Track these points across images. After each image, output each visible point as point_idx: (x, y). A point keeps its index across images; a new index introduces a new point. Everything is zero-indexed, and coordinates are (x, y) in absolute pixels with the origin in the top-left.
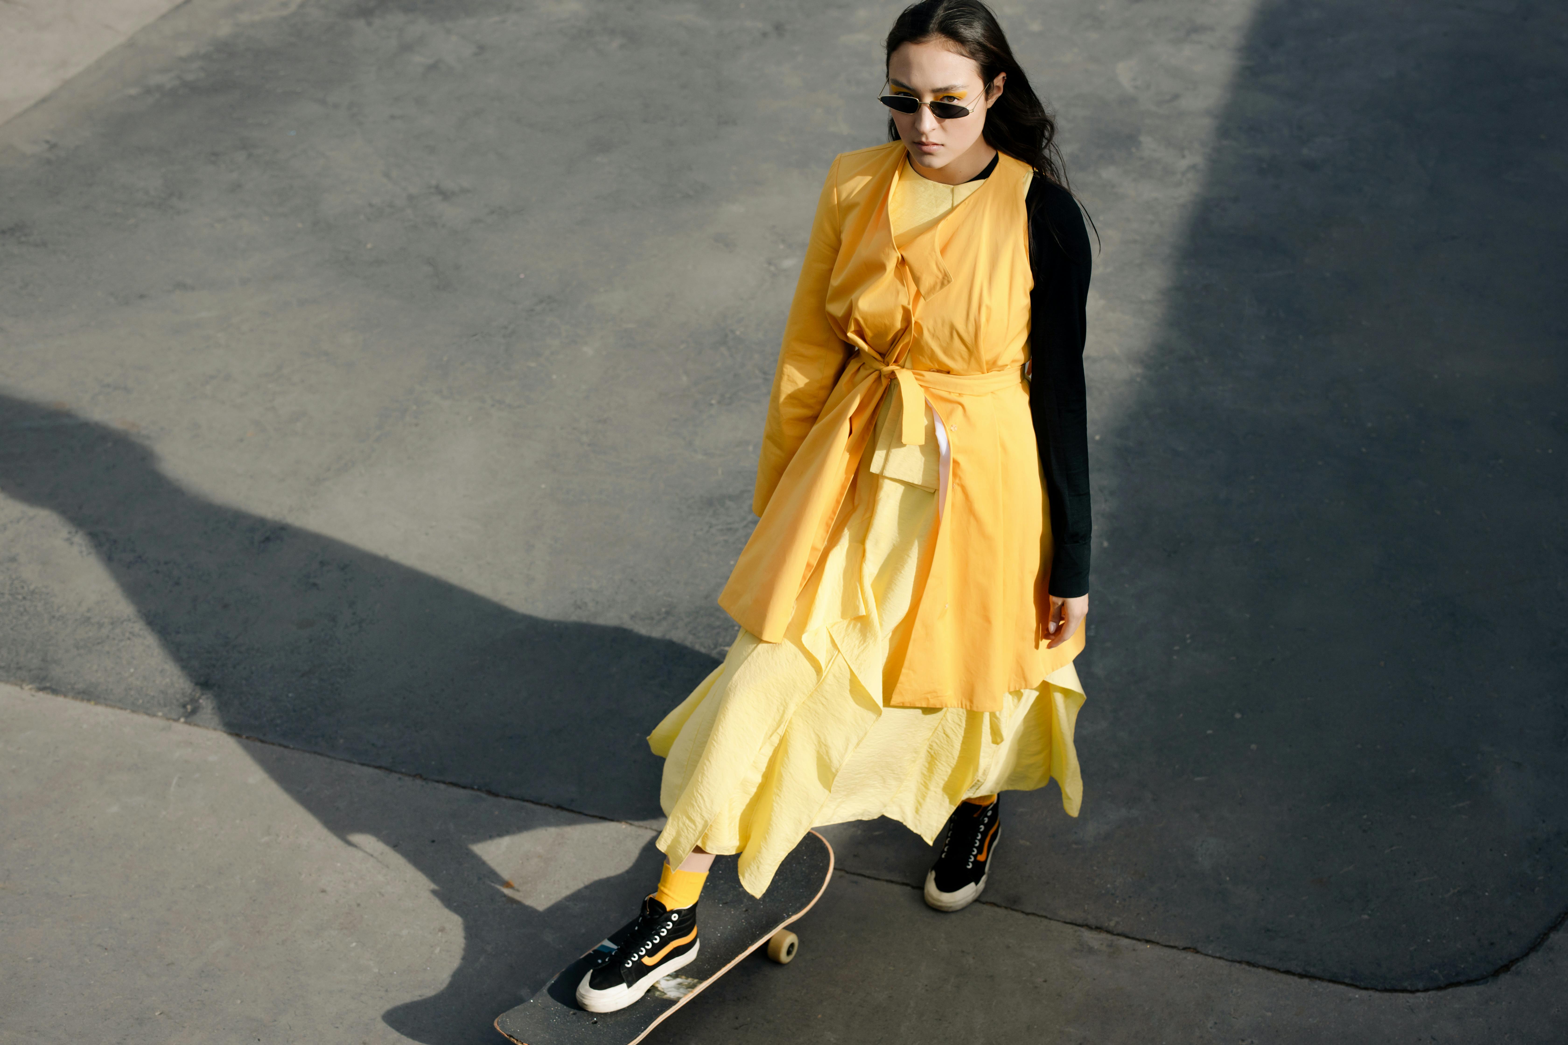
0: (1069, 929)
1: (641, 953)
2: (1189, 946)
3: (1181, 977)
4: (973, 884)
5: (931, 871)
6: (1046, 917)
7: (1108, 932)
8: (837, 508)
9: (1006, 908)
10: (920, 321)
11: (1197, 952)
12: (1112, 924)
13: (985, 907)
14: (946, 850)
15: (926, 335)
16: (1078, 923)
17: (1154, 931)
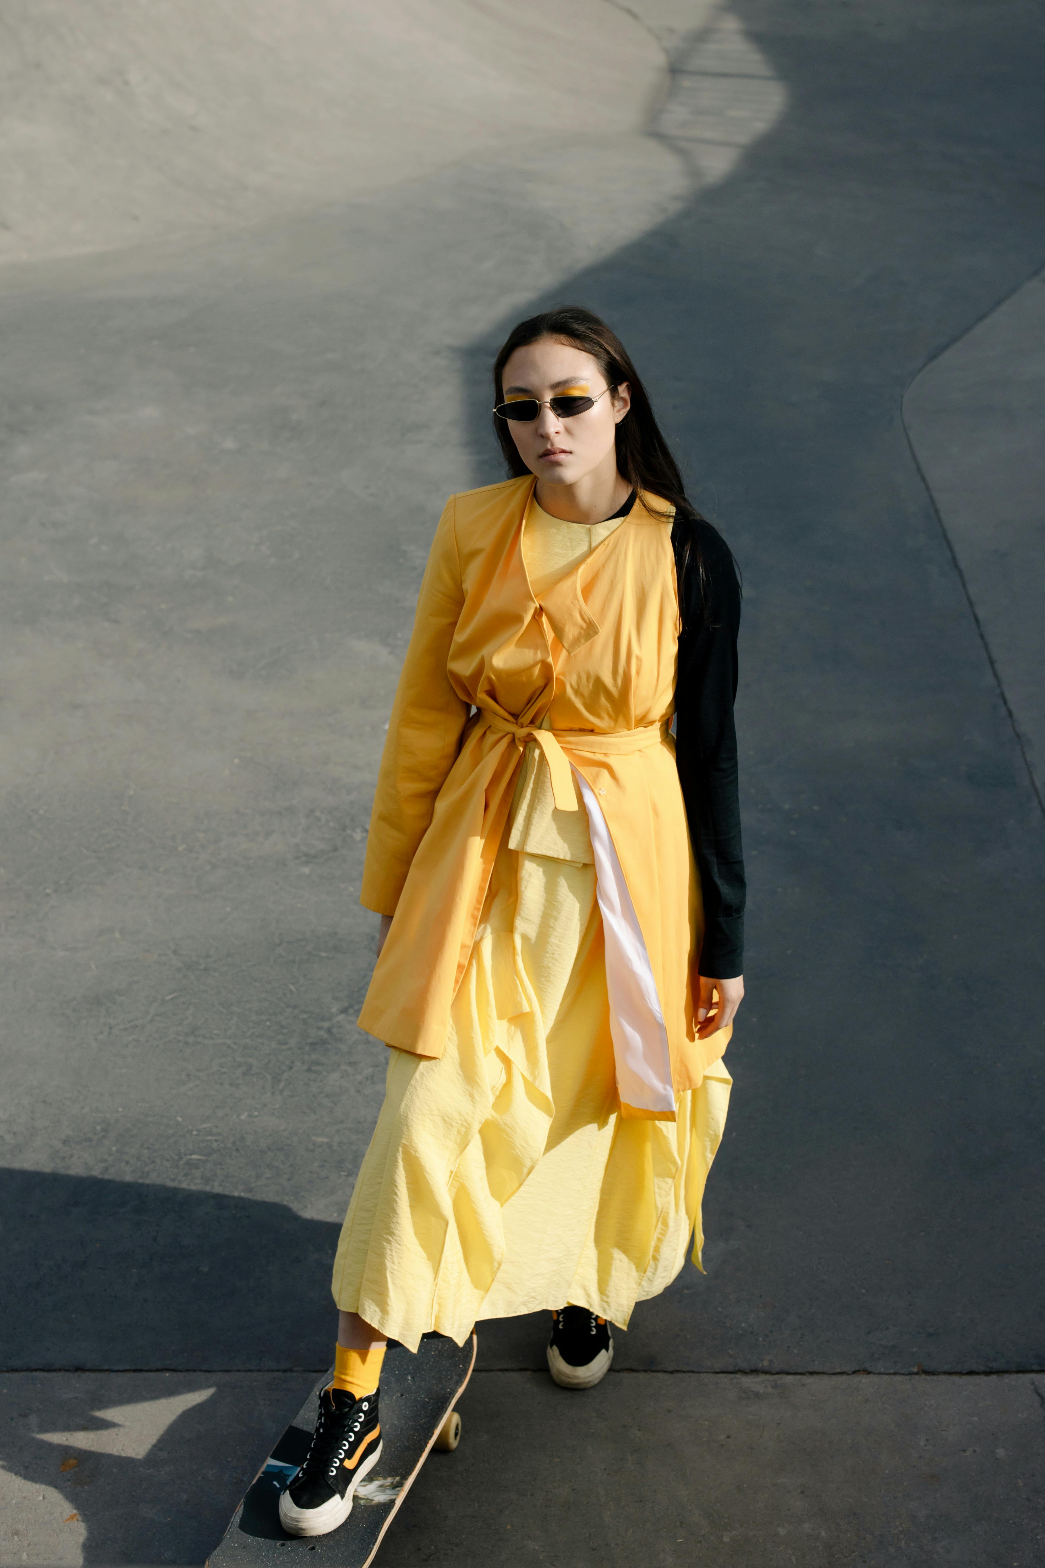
0: (724, 1379)
1: (340, 1457)
2: (857, 1368)
3: (867, 1401)
4: (603, 1351)
5: (551, 1346)
6: (693, 1372)
7: (766, 1372)
8: (482, 897)
9: (645, 1371)
10: (561, 677)
11: (869, 1373)
12: (766, 1363)
13: (621, 1374)
14: (561, 1319)
15: (569, 691)
16: (730, 1371)
17: (814, 1361)
